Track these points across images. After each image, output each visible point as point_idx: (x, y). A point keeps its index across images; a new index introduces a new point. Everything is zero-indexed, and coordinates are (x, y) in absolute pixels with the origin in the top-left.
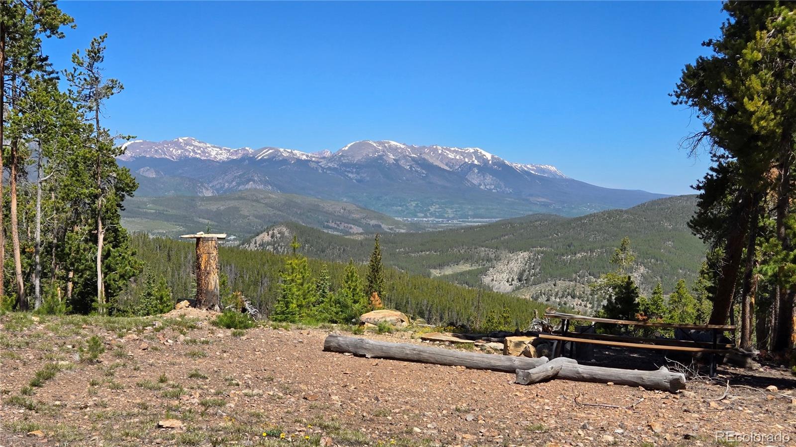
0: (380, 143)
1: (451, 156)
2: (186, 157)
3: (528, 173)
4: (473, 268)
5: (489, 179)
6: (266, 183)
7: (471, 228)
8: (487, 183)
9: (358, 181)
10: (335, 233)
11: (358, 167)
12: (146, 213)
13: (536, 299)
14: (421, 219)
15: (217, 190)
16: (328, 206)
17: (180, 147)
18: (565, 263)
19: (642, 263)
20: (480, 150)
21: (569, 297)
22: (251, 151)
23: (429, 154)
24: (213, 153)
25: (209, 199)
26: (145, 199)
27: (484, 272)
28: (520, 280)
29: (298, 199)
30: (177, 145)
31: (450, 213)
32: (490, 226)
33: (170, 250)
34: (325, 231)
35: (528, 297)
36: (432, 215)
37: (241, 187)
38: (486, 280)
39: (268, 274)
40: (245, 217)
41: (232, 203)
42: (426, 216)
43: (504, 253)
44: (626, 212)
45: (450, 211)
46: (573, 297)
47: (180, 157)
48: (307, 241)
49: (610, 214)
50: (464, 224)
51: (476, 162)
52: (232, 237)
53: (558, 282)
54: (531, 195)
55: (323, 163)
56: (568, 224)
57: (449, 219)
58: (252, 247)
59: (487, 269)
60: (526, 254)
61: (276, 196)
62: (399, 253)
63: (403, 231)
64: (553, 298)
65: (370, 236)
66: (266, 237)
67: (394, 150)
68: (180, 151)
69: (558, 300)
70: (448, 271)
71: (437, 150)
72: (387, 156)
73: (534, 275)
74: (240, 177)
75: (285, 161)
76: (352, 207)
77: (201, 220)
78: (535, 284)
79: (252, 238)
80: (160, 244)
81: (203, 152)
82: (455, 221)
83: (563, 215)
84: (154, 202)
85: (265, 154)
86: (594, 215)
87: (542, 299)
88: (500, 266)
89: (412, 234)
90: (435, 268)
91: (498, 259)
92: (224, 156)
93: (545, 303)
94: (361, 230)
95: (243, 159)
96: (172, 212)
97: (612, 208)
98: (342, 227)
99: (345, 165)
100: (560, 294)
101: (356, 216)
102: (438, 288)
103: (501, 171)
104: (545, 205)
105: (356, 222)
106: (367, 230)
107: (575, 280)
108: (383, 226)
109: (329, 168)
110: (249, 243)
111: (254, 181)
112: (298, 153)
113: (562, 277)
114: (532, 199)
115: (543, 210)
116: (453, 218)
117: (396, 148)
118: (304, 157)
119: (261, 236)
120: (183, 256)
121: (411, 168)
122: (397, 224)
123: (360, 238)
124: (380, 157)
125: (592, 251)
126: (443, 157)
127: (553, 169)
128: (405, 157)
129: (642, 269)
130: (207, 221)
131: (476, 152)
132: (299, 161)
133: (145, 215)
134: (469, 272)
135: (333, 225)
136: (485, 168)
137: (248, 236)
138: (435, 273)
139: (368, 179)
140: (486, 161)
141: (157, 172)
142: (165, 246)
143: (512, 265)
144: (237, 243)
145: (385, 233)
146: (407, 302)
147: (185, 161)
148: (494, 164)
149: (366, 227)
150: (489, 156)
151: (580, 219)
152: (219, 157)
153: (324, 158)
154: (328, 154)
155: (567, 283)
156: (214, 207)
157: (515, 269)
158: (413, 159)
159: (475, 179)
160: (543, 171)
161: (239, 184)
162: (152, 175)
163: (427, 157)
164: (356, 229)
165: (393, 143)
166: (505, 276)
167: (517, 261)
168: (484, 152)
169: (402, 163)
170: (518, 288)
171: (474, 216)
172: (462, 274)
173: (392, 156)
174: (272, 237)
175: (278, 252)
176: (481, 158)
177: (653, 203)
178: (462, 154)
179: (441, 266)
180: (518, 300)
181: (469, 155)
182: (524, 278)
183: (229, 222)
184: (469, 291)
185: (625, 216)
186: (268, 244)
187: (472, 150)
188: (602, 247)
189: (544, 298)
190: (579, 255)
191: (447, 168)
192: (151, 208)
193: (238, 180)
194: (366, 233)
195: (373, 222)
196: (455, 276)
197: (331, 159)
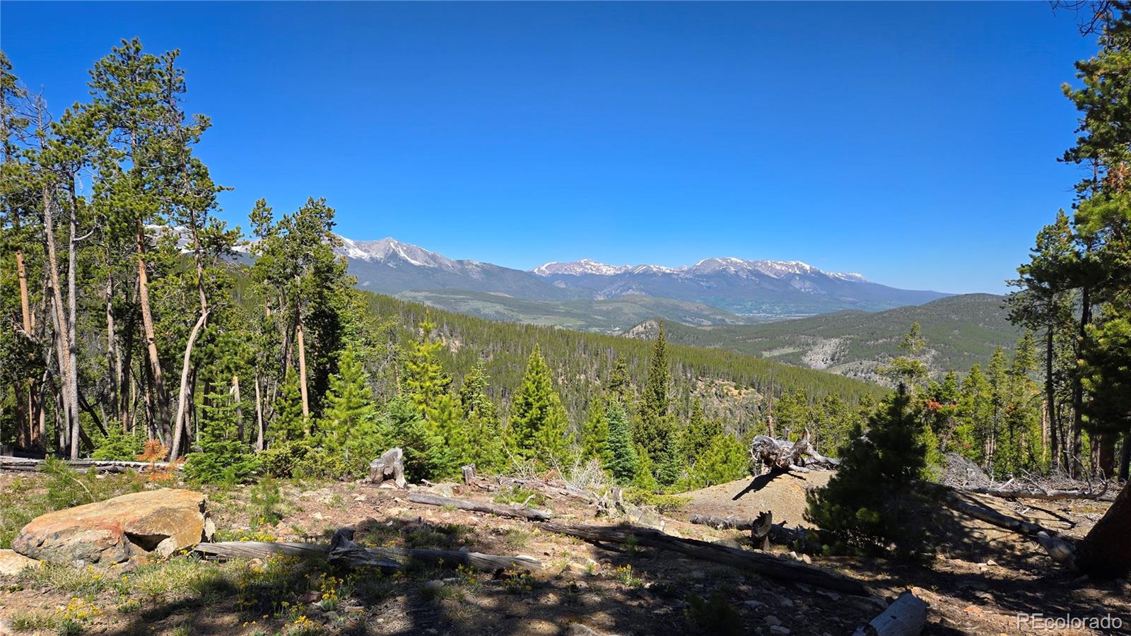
0: (724, 260)
1: (778, 267)
2: (586, 273)
3: (839, 279)
4: (796, 350)
5: (808, 284)
6: (641, 290)
7: (794, 321)
8: (807, 287)
9: (709, 287)
10: (691, 325)
11: (708, 277)
12: (558, 312)
13: (847, 373)
14: (755, 314)
15: (607, 296)
16: (686, 306)
17: (582, 267)
18: (868, 347)
19: (933, 347)
20: (800, 263)
21: (873, 373)
22: (630, 267)
23: (761, 266)
24: (604, 270)
25: (601, 302)
26: (558, 303)
27: (804, 353)
28: (832, 360)
29: (664, 301)
30: (580, 265)
31: (778, 310)
32: (809, 319)
33: (569, 337)
34: (684, 324)
35: (839, 373)
36: (764, 311)
37: (624, 293)
38: (806, 360)
39: (637, 355)
40: (626, 314)
41: (618, 305)
42: (759, 313)
43: (820, 340)
44: (919, 308)
45: (777, 308)
46: (876, 373)
47: (581, 273)
48: (670, 331)
49: (906, 309)
50: (788, 318)
51: (798, 272)
52: (617, 329)
53: (863, 362)
54: (841, 296)
55: (682, 275)
56: (870, 317)
57: (777, 314)
58: (631, 336)
59: (806, 352)
60: (837, 340)
61: (648, 300)
62: (738, 339)
63: (741, 323)
64: (859, 374)
65: (716, 328)
66: (640, 328)
67: (735, 264)
68: (581, 269)
69: (863, 375)
70: (776, 353)
71: (767, 263)
72: (730, 269)
73: (844, 356)
74: (622, 286)
75: (655, 274)
76: (704, 306)
77: (596, 317)
78: (845, 362)
79: (630, 329)
80: (562, 334)
81: (598, 269)
82: (781, 316)
83: (867, 310)
84: (563, 305)
85: (640, 270)
86: (893, 310)
87: (851, 375)
88: (816, 349)
89: (749, 326)
90: (766, 351)
91: (815, 344)
92: (611, 272)
93: (853, 377)
94: (710, 323)
95: (625, 274)
96: (575, 311)
97: (907, 305)
98: (695, 321)
99: (698, 276)
100: (865, 371)
101: (706, 313)
102: (767, 366)
103: (818, 278)
104: (853, 303)
105: (706, 317)
106: (714, 324)
107: (878, 360)
108: (726, 320)
109: (687, 279)
110: (629, 333)
111: (633, 289)
112: (664, 268)
113: (865, 357)
114: (842, 299)
115: (852, 307)
116: (780, 314)
117: (736, 263)
118: (668, 271)
119: (637, 327)
120: (577, 341)
121: (747, 276)
122: (737, 318)
123: (710, 328)
124: (724, 270)
125: (891, 337)
126: (772, 269)
127: (859, 275)
128: (743, 269)
129: (933, 352)
130: (600, 318)
131: (797, 265)
132: (664, 274)
133: (558, 313)
134: (793, 354)
135: (689, 319)
136: (804, 276)
137: (628, 327)
138: (766, 354)
139: (715, 286)
140: (805, 271)
141: (566, 284)
142: (565, 335)
143: (825, 348)
144: (621, 332)
145: (727, 325)
146: (742, 376)
147: (585, 276)
148: (812, 273)
149: (714, 321)
150: (807, 267)
151: (881, 313)
152: (608, 273)
153: (683, 271)
154: (685, 268)
155: (871, 362)
156: (604, 308)
157: (829, 352)
158: (749, 271)
159: (797, 284)
160: (851, 277)
161: (622, 291)
162: (563, 286)
163: (760, 269)
164: (706, 322)
165: (733, 259)
166: (821, 357)
167: (831, 345)
168: (803, 265)
169: (740, 273)
170: (831, 366)
171: (796, 312)
172: (787, 355)
173: (732, 269)
174: (645, 328)
175: (649, 339)
176: (801, 268)
177: (942, 300)
178: (786, 266)
179: (770, 349)
180: (830, 375)
181: (792, 267)
182: (836, 358)
183: (615, 318)
184: (791, 368)
185: (919, 311)
186: (642, 333)
187: (794, 263)
188: (900, 335)
189: (853, 373)
190: (880, 341)
191: (775, 277)
192: (562, 309)
193: (621, 288)
194: (714, 325)
195: (719, 317)
196: (781, 357)
197: (688, 272)
